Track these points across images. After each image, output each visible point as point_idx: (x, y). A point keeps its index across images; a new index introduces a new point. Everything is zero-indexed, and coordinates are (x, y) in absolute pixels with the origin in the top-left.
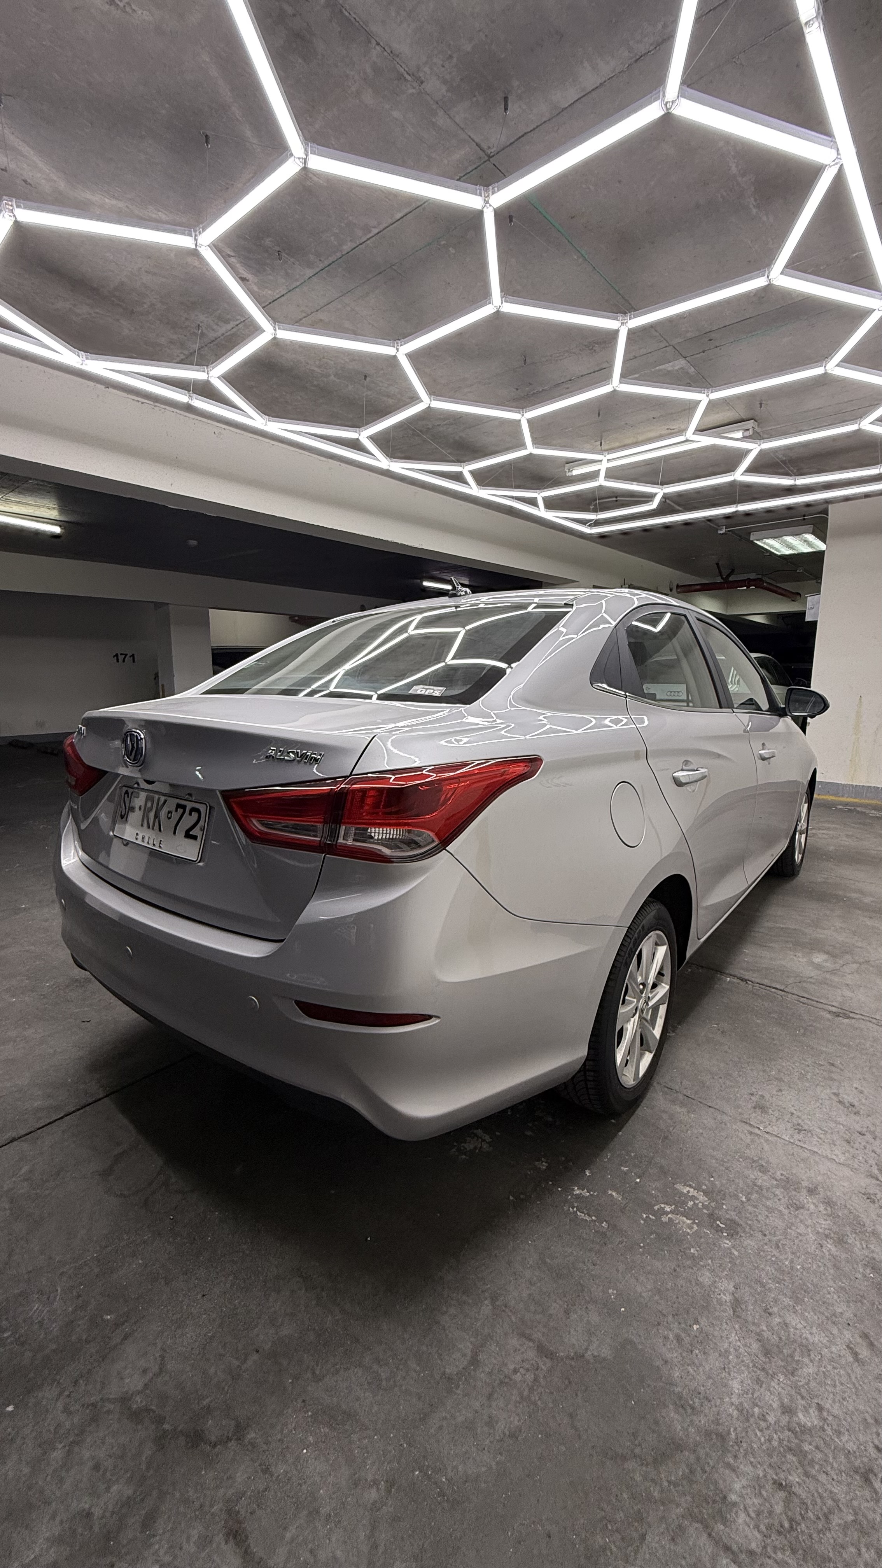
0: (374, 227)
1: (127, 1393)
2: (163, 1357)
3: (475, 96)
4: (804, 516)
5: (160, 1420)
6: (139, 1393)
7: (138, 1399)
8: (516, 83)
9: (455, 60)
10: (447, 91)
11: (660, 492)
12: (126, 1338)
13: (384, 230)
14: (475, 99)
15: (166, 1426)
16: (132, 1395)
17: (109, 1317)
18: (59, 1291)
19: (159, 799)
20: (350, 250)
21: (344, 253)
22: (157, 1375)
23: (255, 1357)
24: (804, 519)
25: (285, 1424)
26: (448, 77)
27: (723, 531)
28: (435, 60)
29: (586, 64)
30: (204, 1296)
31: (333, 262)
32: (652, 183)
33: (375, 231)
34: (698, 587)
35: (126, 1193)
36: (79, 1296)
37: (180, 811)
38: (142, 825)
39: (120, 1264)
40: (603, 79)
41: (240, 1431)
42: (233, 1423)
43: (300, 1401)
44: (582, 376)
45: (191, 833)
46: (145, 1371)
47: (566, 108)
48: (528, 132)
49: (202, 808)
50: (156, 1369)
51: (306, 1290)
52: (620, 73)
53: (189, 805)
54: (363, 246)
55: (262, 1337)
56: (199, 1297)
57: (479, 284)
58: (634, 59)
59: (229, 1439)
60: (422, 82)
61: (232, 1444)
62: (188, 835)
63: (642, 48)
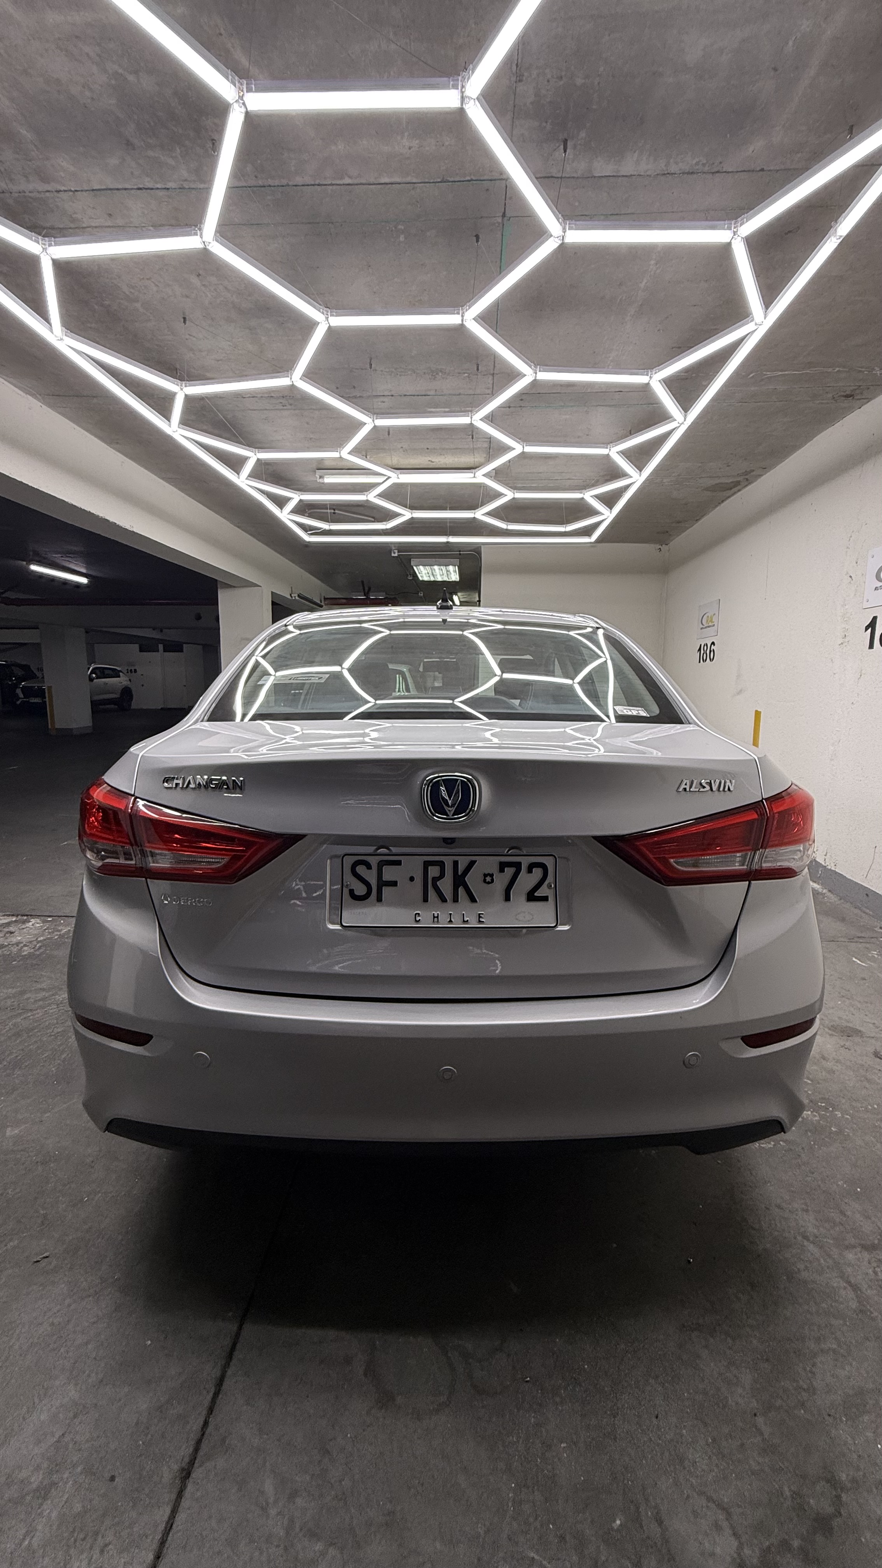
0: (350, 177)
1: (734, 1559)
2: (709, 1499)
3: (546, 122)
4: (460, 551)
5: (785, 1545)
6: (741, 1546)
7: (747, 1551)
8: (583, 134)
9: (561, 83)
10: (532, 103)
11: (407, 515)
12: (660, 1522)
13: (357, 184)
14: (544, 124)
15: (796, 1543)
16: (739, 1554)
17: (618, 1522)
18: (536, 1557)
19: (456, 863)
20: (300, 184)
21: (290, 183)
22: (729, 1515)
23: (760, 1420)
24: (460, 554)
25: (846, 1443)
26: (543, 92)
27: (396, 555)
28: (547, 71)
29: (636, 155)
30: (657, 1417)
31: (270, 186)
32: (593, 266)
33: (347, 181)
34: (344, 601)
35: (443, 1399)
36: (562, 1538)
37: (509, 871)
38: (425, 900)
39: (549, 1467)
40: (635, 173)
41: (832, 1481)
42: (823, 1483)
43: (827, 1418)
44: (405, 395)
45: (536, 894)
46: (717, 1527)
47: (595, 177)
48: (555, 177)
49: (549, 862)
50: (721, 1516)
51: (712, 1337)
52: (647, 175)
53: (525, 862)
54: (319, 188)
55: (740, 1401)
56: (655, 1421)
57: (396, 279)
58: (663, 172)
59: (838, 1497)
60: (520, 81)
61: (844, 1497)
62: (531, 897)
63: (673, 168)
